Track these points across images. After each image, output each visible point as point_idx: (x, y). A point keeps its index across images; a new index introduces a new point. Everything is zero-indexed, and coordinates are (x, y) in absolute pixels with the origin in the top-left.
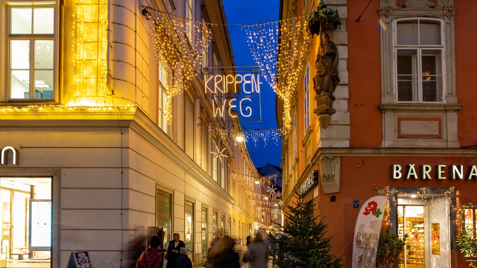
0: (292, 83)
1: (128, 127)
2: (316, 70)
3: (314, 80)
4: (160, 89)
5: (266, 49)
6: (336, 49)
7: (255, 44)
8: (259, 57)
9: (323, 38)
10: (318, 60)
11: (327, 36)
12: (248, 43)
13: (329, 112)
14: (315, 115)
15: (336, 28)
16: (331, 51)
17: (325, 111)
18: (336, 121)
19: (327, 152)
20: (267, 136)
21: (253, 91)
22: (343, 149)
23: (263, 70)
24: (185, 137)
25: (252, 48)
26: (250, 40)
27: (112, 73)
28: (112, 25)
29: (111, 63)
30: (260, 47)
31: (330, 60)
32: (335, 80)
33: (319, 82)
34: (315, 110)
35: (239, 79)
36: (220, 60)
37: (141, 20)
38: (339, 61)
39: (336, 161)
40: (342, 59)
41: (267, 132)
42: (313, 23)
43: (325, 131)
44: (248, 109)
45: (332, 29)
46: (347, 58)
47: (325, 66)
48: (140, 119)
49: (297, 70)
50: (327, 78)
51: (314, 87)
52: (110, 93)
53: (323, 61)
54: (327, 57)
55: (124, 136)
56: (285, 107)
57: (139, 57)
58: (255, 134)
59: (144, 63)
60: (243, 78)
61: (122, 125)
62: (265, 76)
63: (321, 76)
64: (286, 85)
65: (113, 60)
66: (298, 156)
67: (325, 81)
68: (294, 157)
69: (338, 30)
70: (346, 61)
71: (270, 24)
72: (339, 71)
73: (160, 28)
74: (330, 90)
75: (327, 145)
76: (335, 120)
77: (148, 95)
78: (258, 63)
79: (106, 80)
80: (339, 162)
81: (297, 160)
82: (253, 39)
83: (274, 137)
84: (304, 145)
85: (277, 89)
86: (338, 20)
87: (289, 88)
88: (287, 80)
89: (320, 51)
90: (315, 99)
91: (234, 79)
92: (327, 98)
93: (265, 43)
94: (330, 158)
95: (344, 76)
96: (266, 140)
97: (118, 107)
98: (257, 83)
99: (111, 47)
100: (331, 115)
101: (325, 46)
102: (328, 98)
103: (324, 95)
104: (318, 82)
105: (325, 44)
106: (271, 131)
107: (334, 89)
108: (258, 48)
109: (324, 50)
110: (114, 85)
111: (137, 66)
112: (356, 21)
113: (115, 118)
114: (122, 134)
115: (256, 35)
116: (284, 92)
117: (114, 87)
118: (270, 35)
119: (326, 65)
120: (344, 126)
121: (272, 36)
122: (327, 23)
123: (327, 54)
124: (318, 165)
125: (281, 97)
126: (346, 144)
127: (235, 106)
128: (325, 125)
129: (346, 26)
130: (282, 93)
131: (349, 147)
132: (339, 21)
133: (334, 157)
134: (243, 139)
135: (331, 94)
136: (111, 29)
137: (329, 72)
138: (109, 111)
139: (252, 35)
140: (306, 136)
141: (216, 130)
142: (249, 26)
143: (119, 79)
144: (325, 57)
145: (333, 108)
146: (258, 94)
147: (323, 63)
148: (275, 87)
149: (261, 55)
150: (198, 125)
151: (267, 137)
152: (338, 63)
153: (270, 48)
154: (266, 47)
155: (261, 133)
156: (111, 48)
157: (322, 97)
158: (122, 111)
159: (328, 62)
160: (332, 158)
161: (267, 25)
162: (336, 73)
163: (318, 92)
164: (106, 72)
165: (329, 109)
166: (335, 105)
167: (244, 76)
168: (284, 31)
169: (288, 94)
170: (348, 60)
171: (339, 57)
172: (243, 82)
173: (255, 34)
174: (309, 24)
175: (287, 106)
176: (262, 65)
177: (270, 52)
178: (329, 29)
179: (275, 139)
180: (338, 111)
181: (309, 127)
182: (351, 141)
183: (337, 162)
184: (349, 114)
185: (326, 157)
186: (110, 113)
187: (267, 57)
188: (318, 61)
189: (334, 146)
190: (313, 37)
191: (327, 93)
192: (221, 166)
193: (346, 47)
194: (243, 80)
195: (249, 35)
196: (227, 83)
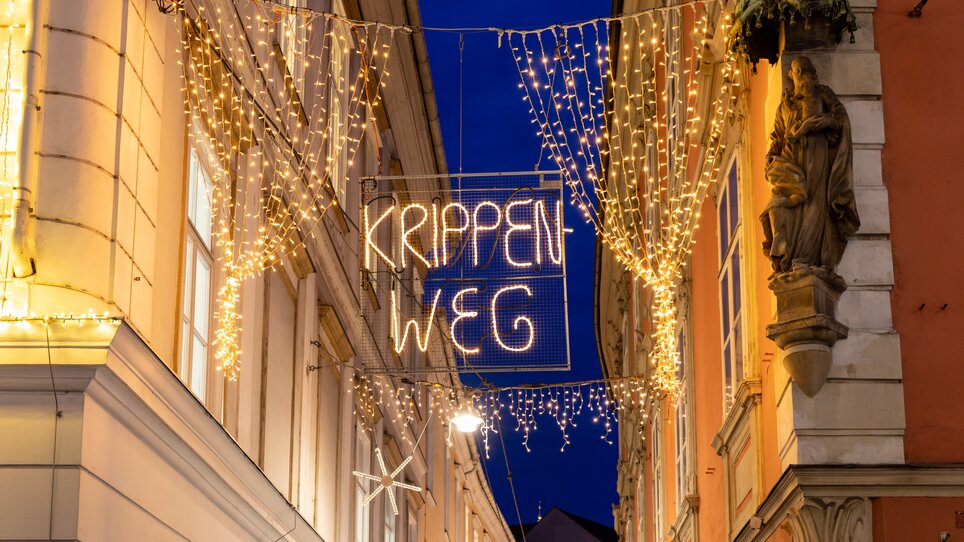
0: (682, 229)
1: (80, 391)
2: (772, 187)
3: (765, 218)
4: (189, 247)
5: (586, 110)
6: (841, 113)
7: (546, 94)
8: (560, 140)
9: (794, 74)
10: (776, 150)
11: (808, 69)
12: (523, 92)
13: (824, 334)
14: (773, 346)
15: (838, 40)
16: (824, 120)
17: (810, 333)
18: (851, 368)
19: (820, 479)
20: (569, 412)
21: (539, 260)
22: (880, 471)
23: (575, 183)
24: (262, 419)
25: (538, 108)
26: (528, 81)
27: (33, 199)
28: (43, 33)
29: (35, 162)
30: (565, 103)
31: (822, 153)
32: (843, 220)
33: (784, 226)
34: (771, 327)
35: (487, 216)
36: (390, 127)
37: (142, 13)
38: (856, 153)
39: (855, 516)
40: (865, 146)
41: (570, 396)
42: (758, 25)
43: (809, 402)
44: (523, 324)
45: (823, 44)
46: (883, 142)
47: (805, 174)
48: (127, 361)
49: (700, 183)
50: (811, 213)
51: (767, 246)
52: (22, 268)
53: (796, 153)
54: (811, 139)
55: (65, 423)
56: (660, 314)
57: (128, 141)
58: (523, 405)
59: (144, 162)
60: (502, 213)
61: (59, 382)
62: (582, 207)
63: (791, 207)
64: (661, 235)
65: (41, 155)
66: (697, 490)
67: (806, 223)
68: (681, 494)
69: (845, 45)
70: (879, 153)
71: (601, 24)
72: (857, 190)
73: (208, 41)
74: (824, 256)
75: (820, 454)
76: (849, 362)
77: (149, 272)
78: (559, 159)
79: (10, 224)
80: (868, 519)
81: (694, 505)
82: (542, 76)
83: (596, 413)
84: (724, 449)
85: (628, 252)
86: (844, 16)
87: (671, 247)
88: (666, 218)
89: (785, 117)
90: (771, 287)
91: (472, 218)
92: (814, 285)
93: (582, 91)
94: (832, 504)
95: (873, 204)
96: (569, 426)
97: (52, 321)
98: (553, 229)
99: (38, 108)
100: (831, 344)
101: (803, 104)
102: (821, 283)
103: (803, 276)
104: (782, 227)
105: (800, 98)
106: (585, 391)
107: (841, 253)
108: (558, 107)
109: (799, 117)
110: (39, 239)
111: (122, 174)
112: (910, 15)
113: (38, 357)
114: (59, 415)
115: (551, 64)
116: (655, 264)
117: (38, 247)
118: (600, 62)
119: (809, 167)
120: (881, 386)
121: (606, 66)
122: (807, 27)
123: (810, 132)
124: (787, 528)
125: (642, 281)
126: (893, 451)
127: (473, 314)
128: (809, 380)
129: (875, 35)
130: (645, 265)
131: (902, 461)
132: (849, 19)
133: (849, 499)
134: (481, 421)
135: (830, 271)
136: (42, 47)
137: (821, 193)
138: (17, 333)
139: (537, 65)
140: (731, 417)
141: (376, 389)
142: (524, 34)
143: (57, 220)
144: (803, 141)
145: (839, 318)
146: (557, 269)
147: (796, 163)
148: (619, 244)
149: (567, 132)
150: (310, 368)
151: (569, 415)
152: (849, 161)
153: (599, 109)
154: (586, 103)
155: (547, 399)
156: (35, 112)
157: (795, 280)
158: (64, 335)
159: (815, 162)
160: (839, 503)
161: (588, 29)
162: (843, 195)
163: (781, 264)
164: (16, 195)
165: (824, 323)
166: (845, 310)
167: (509, 207)
168: (648, 50)
169: (668, 269)
170: (886, 148)
171: (854, 140)
172: (504, 227)
173: (545, 60)
174: (744, 27)
175: (665, 314)
176: (574, 167)
177: (600, 121)
178: (812, 44)
179: (603, 420)
180: (857, 332)
181: (747, 385)
182: (908, 438)
183: (860, 520)
184: (896, 341)
185: (818, 501)
186: (23, 343)
187: (591, 138)
188: (779, 154)
189: (848, 458)
190: (755, 70)
191: (814, 268)
192: (383, 525)
193: (877, 105)
194: (504, 219)
195: (524, 65)
196: (446, 230)
